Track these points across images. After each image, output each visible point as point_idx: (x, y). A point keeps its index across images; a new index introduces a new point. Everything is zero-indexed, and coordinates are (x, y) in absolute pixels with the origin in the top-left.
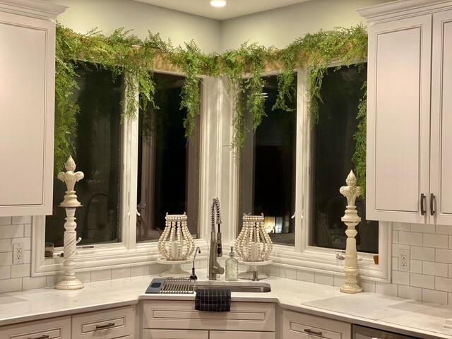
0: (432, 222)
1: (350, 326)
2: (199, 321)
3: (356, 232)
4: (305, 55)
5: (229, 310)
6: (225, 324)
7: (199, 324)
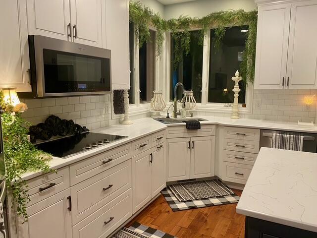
0: (287, 88)
1: (259, 130)
2: (187, 134)
3: (238, 95)
4: (212, 22)
5: (200, 128)
6: (197, 134)
7: (187, 135)
